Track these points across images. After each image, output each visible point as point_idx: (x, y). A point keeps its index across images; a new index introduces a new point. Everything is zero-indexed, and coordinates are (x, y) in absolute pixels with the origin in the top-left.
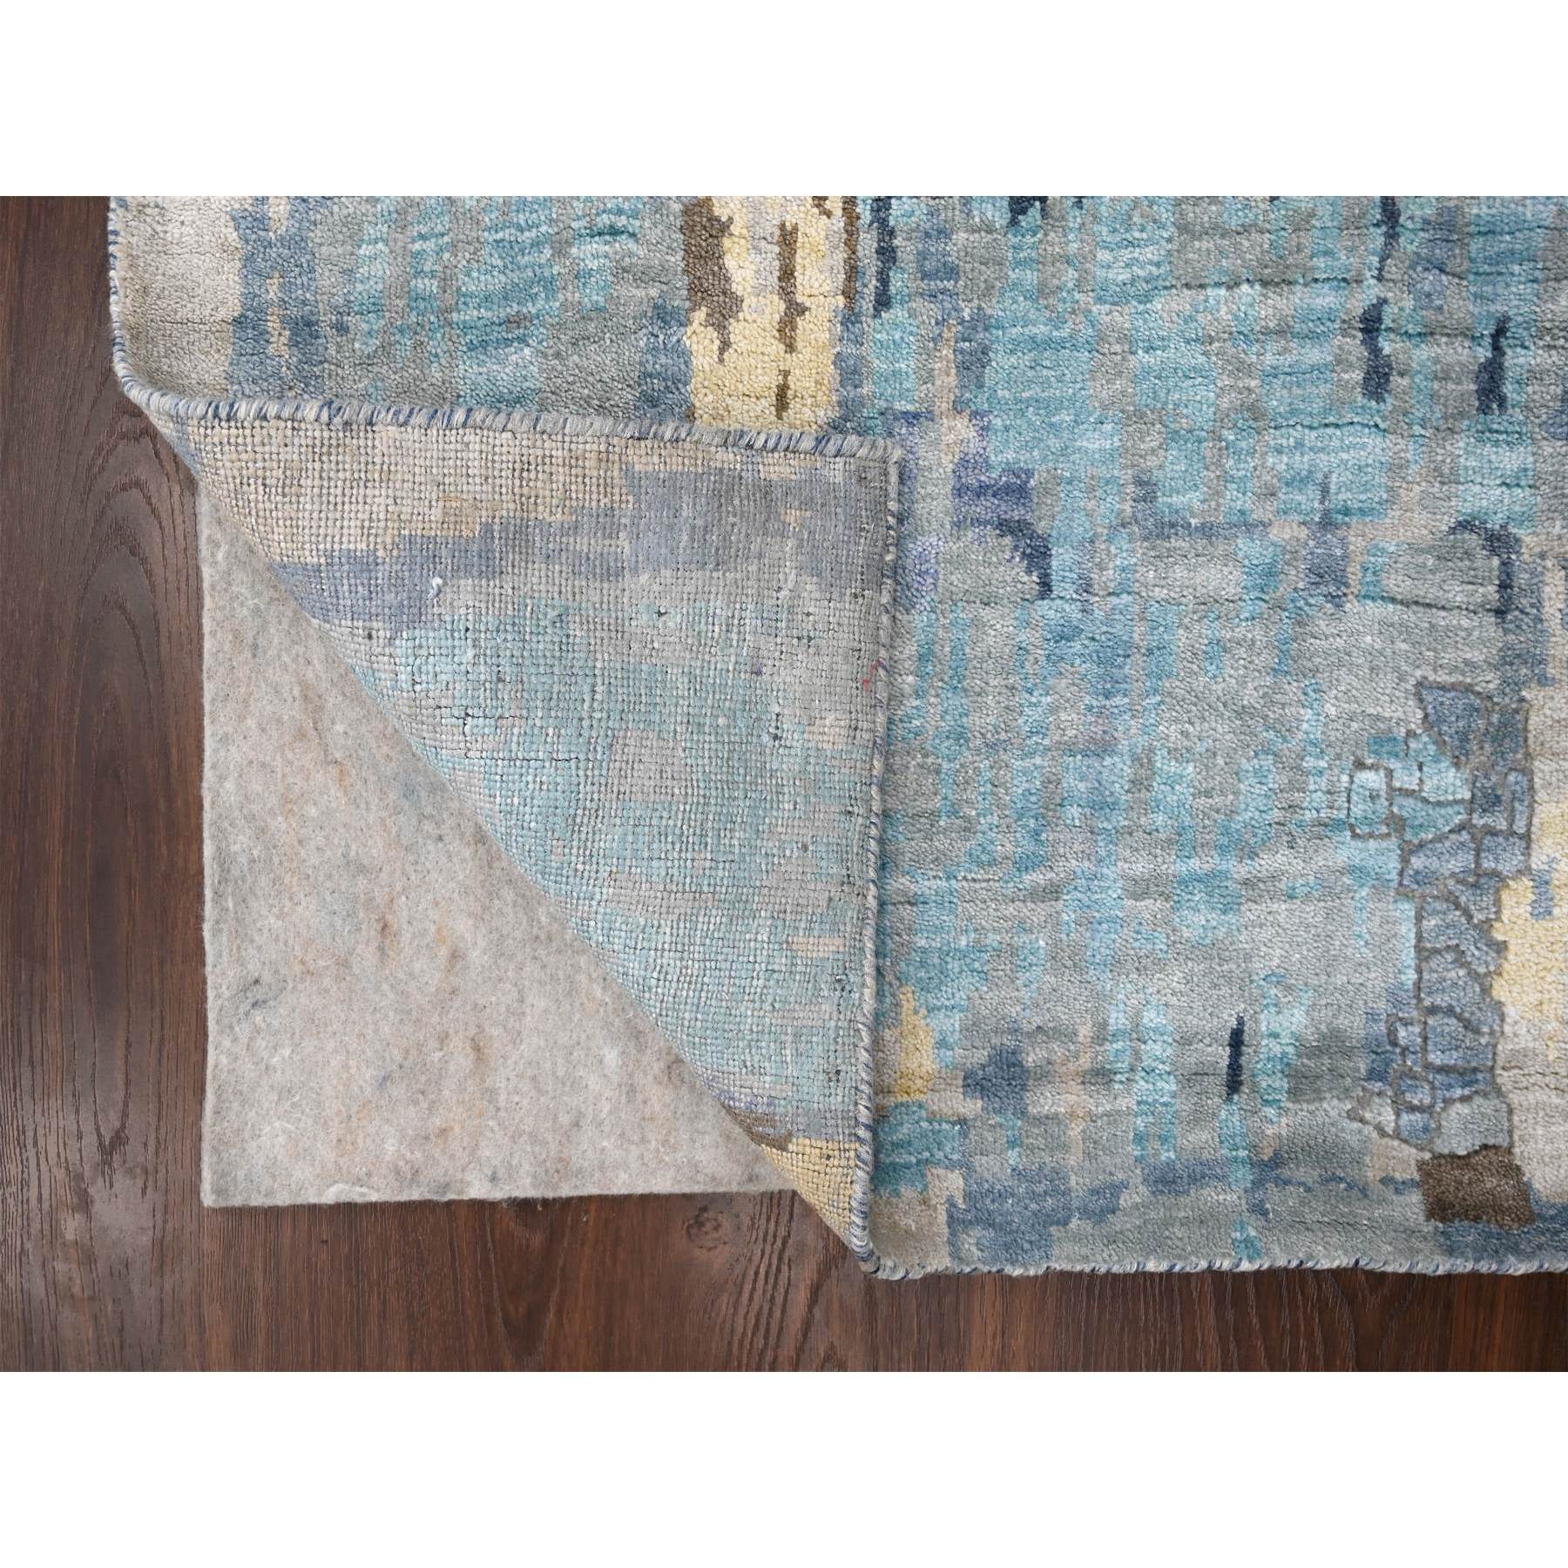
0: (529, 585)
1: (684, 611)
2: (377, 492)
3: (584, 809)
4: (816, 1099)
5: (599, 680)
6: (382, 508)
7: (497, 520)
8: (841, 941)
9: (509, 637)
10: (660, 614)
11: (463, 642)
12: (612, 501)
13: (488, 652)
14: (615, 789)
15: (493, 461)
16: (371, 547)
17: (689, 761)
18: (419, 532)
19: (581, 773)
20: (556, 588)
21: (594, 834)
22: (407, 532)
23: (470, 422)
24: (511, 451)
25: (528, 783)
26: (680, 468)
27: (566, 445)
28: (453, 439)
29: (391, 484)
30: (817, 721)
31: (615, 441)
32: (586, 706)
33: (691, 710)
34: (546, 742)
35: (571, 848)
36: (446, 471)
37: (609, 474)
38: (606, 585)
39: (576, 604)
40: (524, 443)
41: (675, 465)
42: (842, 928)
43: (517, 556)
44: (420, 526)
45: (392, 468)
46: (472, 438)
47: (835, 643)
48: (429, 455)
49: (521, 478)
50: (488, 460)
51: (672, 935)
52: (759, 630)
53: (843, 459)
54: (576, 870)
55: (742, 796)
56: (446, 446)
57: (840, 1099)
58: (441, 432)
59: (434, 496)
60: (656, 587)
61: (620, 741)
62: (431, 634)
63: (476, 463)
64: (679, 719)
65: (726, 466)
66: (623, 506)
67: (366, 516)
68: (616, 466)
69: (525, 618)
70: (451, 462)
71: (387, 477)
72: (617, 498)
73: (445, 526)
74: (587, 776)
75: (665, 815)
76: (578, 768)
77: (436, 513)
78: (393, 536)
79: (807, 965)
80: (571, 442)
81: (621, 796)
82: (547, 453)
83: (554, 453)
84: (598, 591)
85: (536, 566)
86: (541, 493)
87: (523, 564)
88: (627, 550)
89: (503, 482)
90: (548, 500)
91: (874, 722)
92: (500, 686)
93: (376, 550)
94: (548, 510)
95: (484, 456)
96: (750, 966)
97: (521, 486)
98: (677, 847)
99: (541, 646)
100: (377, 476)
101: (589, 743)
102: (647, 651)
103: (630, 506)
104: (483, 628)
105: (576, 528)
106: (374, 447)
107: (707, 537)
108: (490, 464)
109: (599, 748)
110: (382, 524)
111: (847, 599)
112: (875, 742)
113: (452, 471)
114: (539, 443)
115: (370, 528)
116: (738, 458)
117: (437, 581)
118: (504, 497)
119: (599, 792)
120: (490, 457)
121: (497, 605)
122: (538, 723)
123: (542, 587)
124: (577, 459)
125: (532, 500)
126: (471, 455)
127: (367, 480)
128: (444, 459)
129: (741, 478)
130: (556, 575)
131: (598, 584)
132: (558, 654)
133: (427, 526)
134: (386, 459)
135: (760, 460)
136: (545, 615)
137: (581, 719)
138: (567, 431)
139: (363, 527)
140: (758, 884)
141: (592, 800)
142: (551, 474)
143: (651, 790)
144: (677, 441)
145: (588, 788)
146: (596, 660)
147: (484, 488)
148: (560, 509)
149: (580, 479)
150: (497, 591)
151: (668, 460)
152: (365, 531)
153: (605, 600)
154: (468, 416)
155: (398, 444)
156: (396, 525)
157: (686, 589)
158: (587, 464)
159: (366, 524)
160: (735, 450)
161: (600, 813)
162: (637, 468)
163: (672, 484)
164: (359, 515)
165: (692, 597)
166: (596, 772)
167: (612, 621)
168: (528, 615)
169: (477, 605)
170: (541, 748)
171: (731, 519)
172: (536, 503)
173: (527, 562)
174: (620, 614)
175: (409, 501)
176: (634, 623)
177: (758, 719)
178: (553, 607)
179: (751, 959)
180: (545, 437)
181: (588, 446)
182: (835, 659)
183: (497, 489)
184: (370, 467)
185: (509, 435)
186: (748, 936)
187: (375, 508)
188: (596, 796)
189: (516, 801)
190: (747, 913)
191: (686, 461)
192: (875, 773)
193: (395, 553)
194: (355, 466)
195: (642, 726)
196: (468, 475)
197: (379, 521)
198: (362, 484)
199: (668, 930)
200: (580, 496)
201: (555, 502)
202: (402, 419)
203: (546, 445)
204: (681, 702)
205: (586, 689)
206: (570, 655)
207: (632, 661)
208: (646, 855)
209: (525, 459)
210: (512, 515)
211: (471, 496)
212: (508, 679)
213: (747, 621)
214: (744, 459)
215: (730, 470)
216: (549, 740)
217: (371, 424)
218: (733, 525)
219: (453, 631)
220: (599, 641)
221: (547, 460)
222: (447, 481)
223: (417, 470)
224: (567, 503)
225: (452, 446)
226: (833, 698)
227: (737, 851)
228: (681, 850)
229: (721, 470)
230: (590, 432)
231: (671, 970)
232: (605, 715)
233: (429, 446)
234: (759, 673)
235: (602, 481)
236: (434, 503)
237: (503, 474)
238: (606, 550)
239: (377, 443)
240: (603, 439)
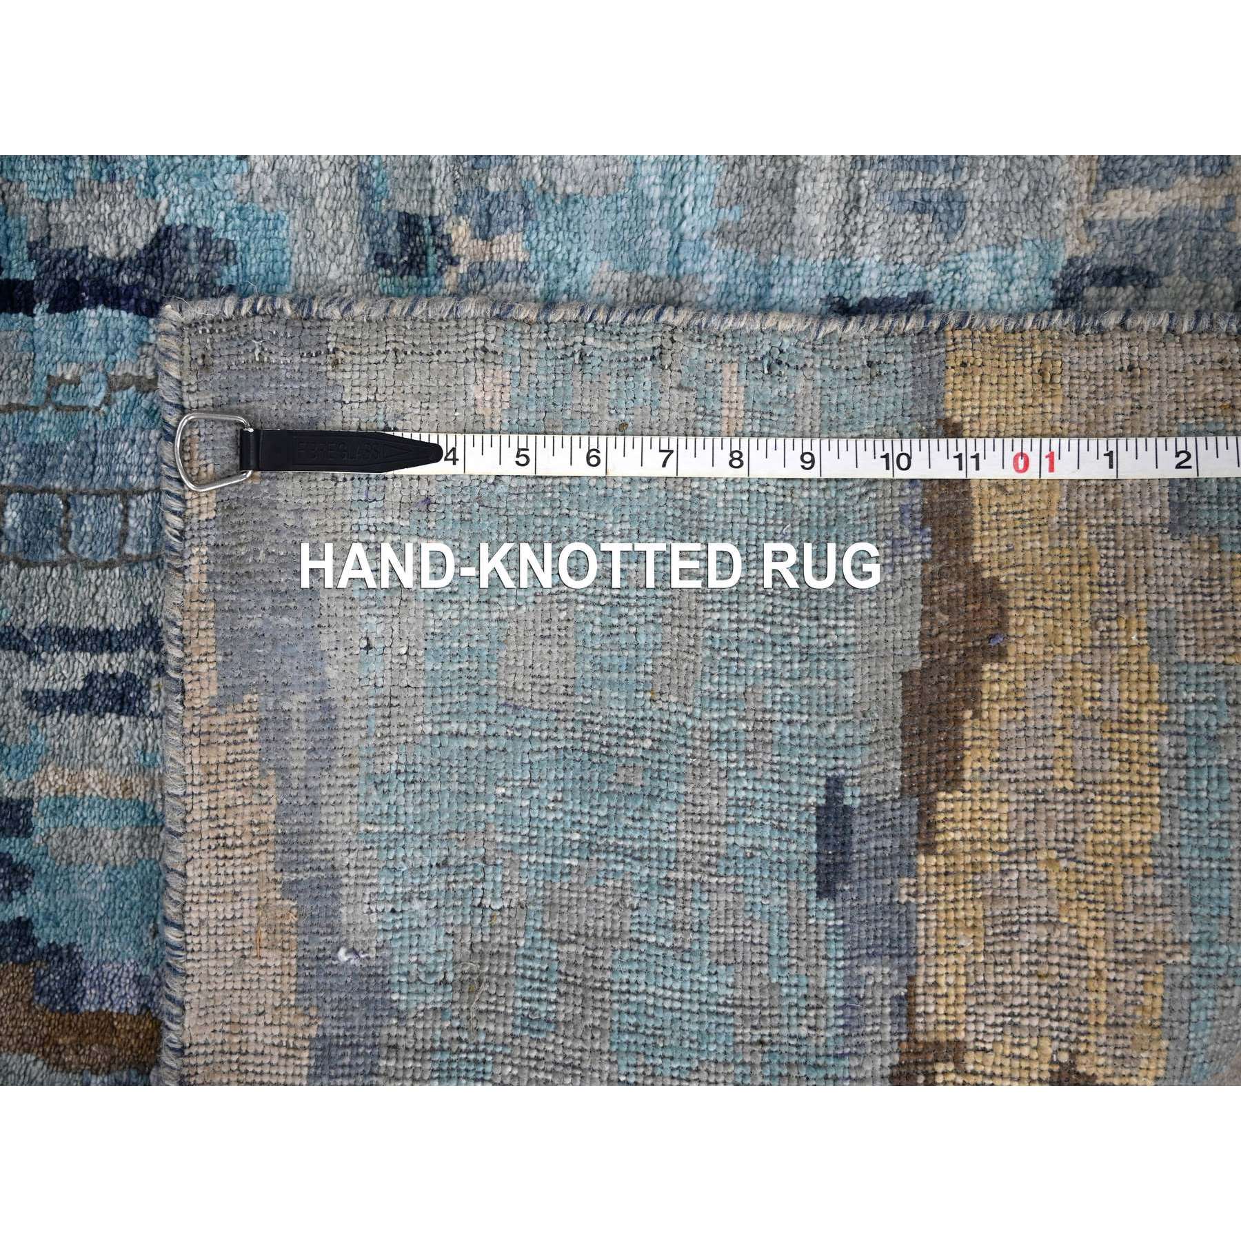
0: (345, 828)
1: (364, 612)
2: (252, 1038)
3: (583, 740)
4: (901, 391)
5: (446, 728)
6: (268, 1030)
7: (278, 877)
8: (726, 368)
9: (401, 854)
10: (368, 647)
11: (406, 916)
12: (251, 722)
13: (417, 881)
14: (562, 699)
15: (218, 885)
16: (306, 1044)
17: (531, 599)
18: (293, 981)
19: (544, 746)
20: (347, 791)
21: (610, 725)
22: (293, 997)
23: (178, 920)
24: (205, 863)
25: (555, 820)
26: (211, 633)
27: (196, 790)
28: (196, 940)
29: (244, 1021)
30: (480, 411)
31: (187, 725)
32: (473, 744)
33: (474, 599)
34: (512, 797)
35: (626, 756)
36: (229, 948)
37: (222, 730)
38: (341, 724)
39: (364, 764)
40: (196, 846)
41: (207, 640)
42: (711, 366)
43: (316, 847)
44: (286, 979)
45: (227, 1019)
46: (194, 915)
47: (390, 392)
48: (213, 972)
49: (234, 847)
50: (218, 892)
51: (720, 610)
52: (380, 504)
53: (185, 396)
54: (651, 749)
55: (567, 521)
56: (204, 948)
57: (900, 358)
58: (190, 956)
59: (255, 962)
60: (341, 654)
61: (511, 695)
62: (396, 960)
63: (220, 909)
64: (484, 616)
65: (205, 568)
66: (255, 707)
67: (275, 1051)
68: (215, 720)
69: (380, 833)
70: (220, 942)
71: (237, 1026)
72: (247, 716)
73: (286, 946)
74: (548, 738)
75: (589, 629)
76: (540, 751)
77: (273, 958)
78: (296, 1015)
79: (753, 418)
80: (192, 784)
81: (570, 691)
82: (205, 815)
83: (205, 806)
84: (348, 734)
85: (324, 819)
86: (248, 819)
87: (323, 838)
88: (303, 697)
89: (238, 871)
90: (254, 809)
91: (475, 319)
92: (452, 862)
93: (310, 1038)
94: (265, 808)
95: (212, 899)
96: (754, 498)
97: (242, 846)
98: (624, 610)
99: (410, 810)
100: (236, 1040)
101: (513, 737)
102: (411, 663)
103: (255, 698)
104: (391, 890)
105: (281, 770)
106: (206, 1044)
107: (283, 589)
108: (221, 890)
109: (518, 724)
110: (284, 1030)
111: (340, 376)
112: (499, 317)
113: (229, 939)
114: (196, 827)
115: (288, 1047)
116: (195, 550)
117: (342, 955)
118: (254, 869)
119: (565, 720)
120: (213, 891)
121: (367, 872)
122: (492, 808)
123: (347, 809)
124: (209, 774)
125: (255, 830)
126: (212, 916)
127: (240, 1052)
128: (217, 951)
129: (216, 546)
130: (332, 792)
131: (341, 734)
132: (418, 787)
133: (286, 971)
134: (218, 1028)
135: (195, 519)
136: (376, 804)
137: (488, 751)
138: (180, 792)
139: (287, 1056)
140: (662, 494)
141: (573, 730)
142: (227, 807)
143: (563, 650)
144: (182, 639)
145: (561, 736)
146: (423, 734)
147: (246, 896)
148: (263, 793)
149: (230, 768)
150: (352, 873)
151: (204, 651)
152: (291, 1052)
153: (355, 724)
154: (173, 924)
155: (202, 1013)
156: (286, 1011)
157: (341, 613)
158: (213, 761)
159: (283, 1051)
160: (187, 556)
161: (588, 717)
162: (214, 693)
163: (227, 644)
164: (275, 1061)
165: (349, 603)
166: (545, 726)
167: (379, 713)
168: (377, 829)
169: (367, 899)
170: (518, 802)
171: (262, 557)
172: (259, 825)
173: (321, 833)
174: (371, 702)
175: (261, 995)
176: (380, 682)
177: (479, 499)
178: (368, 795)
179: (745, 497)
180: (189, 820)
181: (196, 761)
182: (408, 390)
183: (246, 879)
184: (226, 1049)
185: (189, 867)
186: (721, 504)
187: (268, 1041)
188: (570, 725)
189: (577, 837)
190: (695, 508)
191: (203, 625)
192: (533, 317)
193: (313, 1013)
194: (225, 1069)
195: (494, 667)
196: (233, 918)
197: (281, 1035)
198: (243, 1059)
199: (717, 616)
200: (247, 766)
201: (256, 800)
202: (176, 1011)
203: (197, 817)
204: (466, 613)
205: (455, 744)
206: (419, 769)
207: (423, 683)
208: (633, 653)
209: (213, 844)
210: (271, 857)
211: (254, 913)
212: (445, 852)
213: (371, 522)
214: (196, 542)
215: (208, 562)
216: (509, 793)
217: (182, 1050)
218: (268, 554)
219: (395, 930)
220: (403, 731)
221: (213, 813)
222: (239, 946)
223: (229, 986)
224: (256, 783)
225: (204, 941)
226: (453, 389)
227: (628, 526)
228: (628, 605)
229: (210, 576)
230: (180, 761)
231: (762, 607)
232: (483, 718)
233: (204, 971)
234: (428, 501)
235: (231, 739)
236: (263, 962)
237: (230, 871)
238: (304, 727)
239: (202, 1041)
240: (187, 741)
